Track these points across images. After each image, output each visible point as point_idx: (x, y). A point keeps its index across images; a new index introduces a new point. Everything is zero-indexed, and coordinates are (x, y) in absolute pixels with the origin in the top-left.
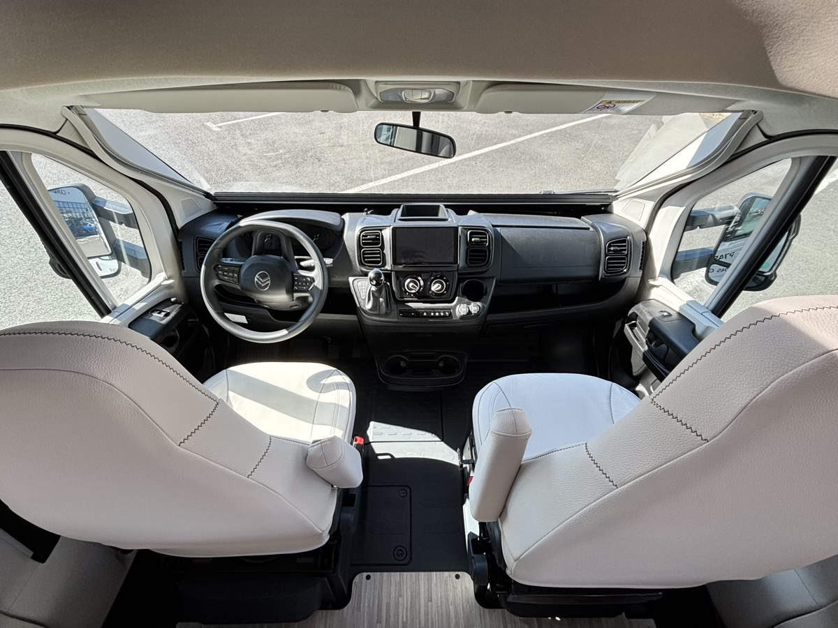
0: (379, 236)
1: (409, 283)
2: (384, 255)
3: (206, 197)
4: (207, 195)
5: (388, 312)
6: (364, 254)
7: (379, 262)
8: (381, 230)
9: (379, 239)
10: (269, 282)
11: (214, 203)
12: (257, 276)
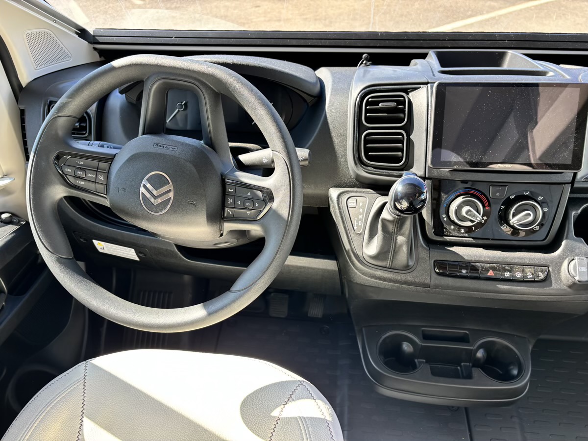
0: (403, 103)
1: (460, 207)
2: (410, 143)
3: (80, 36)
4: (82, 33)
5: (411, 263)
6: (366, 142)
7: (399, 160)
8: (407, 91)
9: (403, 111)
10: (171, 195)
11: (95, 49)
12: (144, 182)
